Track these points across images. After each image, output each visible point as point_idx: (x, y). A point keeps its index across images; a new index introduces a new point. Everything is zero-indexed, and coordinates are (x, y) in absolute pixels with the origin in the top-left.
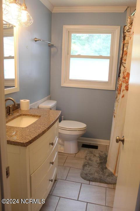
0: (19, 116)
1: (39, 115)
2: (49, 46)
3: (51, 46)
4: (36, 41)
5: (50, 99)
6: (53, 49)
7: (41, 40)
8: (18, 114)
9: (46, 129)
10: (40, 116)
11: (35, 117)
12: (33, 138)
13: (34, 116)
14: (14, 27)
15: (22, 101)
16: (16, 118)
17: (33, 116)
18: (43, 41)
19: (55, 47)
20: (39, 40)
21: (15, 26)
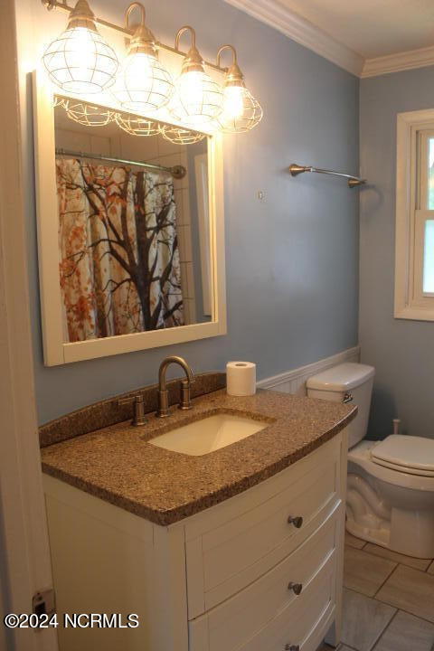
0: (212, 415)
1: (272, 417)
2: (351, 186)
3: (357, 187)
4: (294, 174)
5: (358, 358)
6: (365, 197)
7: (309, 170)
8: (209, 407)
9: (262, 472)
10: (274, 420)
11: (259, 420)
12: (198, 498)
13: (256, 418)
14: (208, 138)
15: (231, 365)
16: (197, 420)
17: (253, 418)
18: (318, 171)
19: (373, 187)
20: (304, 171)
21: (211, 137)
